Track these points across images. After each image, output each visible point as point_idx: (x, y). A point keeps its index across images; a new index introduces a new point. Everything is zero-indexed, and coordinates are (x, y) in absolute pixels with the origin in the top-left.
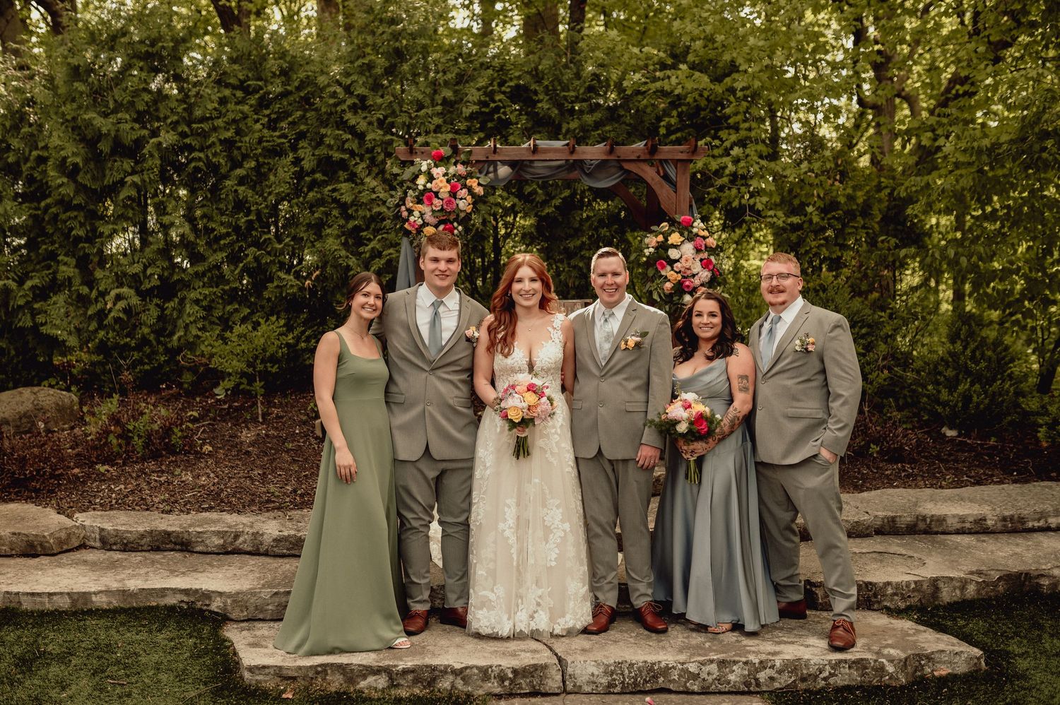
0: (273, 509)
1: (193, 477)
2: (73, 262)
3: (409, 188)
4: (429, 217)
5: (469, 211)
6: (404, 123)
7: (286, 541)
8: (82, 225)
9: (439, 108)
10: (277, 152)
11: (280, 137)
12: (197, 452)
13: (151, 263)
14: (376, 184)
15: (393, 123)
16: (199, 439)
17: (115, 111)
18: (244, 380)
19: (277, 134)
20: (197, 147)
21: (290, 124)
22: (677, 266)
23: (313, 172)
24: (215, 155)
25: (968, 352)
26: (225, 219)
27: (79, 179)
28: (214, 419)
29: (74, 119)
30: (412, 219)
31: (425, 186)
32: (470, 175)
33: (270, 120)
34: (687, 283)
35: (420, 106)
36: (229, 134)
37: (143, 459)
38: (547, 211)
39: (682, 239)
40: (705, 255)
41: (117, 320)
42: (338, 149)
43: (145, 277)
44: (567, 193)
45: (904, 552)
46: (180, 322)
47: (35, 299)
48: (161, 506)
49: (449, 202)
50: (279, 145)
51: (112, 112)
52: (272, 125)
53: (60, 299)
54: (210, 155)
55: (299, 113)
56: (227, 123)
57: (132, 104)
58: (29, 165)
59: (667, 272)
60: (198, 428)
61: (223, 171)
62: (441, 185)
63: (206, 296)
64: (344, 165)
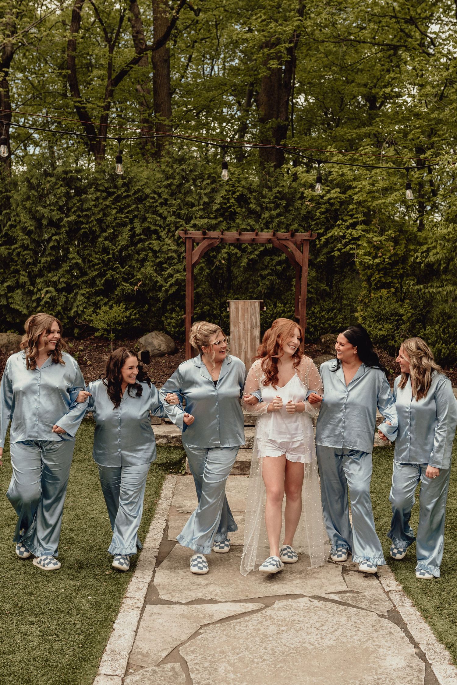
2: (27, 274)
8: (31, 257)
9: (201, 207)
10: (124, 225)
12: (84, 363)
13: (63, 276)
14: (170, 242)
15: (180, 213)
16: (86, 358)
17: (50, 205)
18: (105, 333)
19: (123, 216)
20: (85, 222)
21: (130, 210)
23: (140, 234)
24: (93, 226)
25: (441, 329)
26: (98, 256)
27: (33, 237)
28: (90, 351)
29: (31, 208)
33: (120, 209)
35: (193, 205)
36: (100, 216)
41: (46, 302)
42: (153, 224)
43: (59, 282)
46: (75, 305)
47: (9, 292)
50: (124, 221)
51: (48, 206)
52: (121, 211)
53: (19, 291)
55: (134, 206)
56: (100, 211)
57: (57, 202)
58: (6, 228)
61: (98, 233)
63: (87, 292)
64: (156, 232)
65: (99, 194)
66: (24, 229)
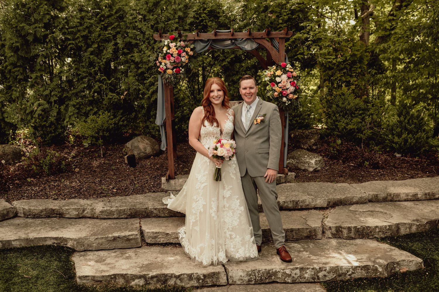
0: (103, 197)
1: (69, 183)
3: (160, 52)
4: (169, 66)
5: (187, 62)
6: (162, 27)
7: (106, 212)
8: (21, 74)
9: (177, 20)
10: (108, 40)
11: (108, 34)
12: (72, 172)
13: (53, 90)
14: (150, 53)
15: (157, 27)
16: (74, 166)
17: (34, 23)
18: (94, 139)
19: (107, 32)
20: (71, 39)
21: (113, 28)
22: (280, 85)
24: (79, 42)
26: (85, 70)
27: (19, 53)
28: (82, 157)
29: (16, 27)
30: (161, 66)
31: (166, 51)
32: (187, 46)
33: (104, 26)
34: (284, 92)
35: (169, 19)
36: (85, 33)
37: (48, 175)
38: (224, 64)
39: (282, 73)
40: (292, 80)
41: (39, 115)
42: (134, 39)
43: (51, 96)
44: (233, 56)
45: (382, 211)
46: (67, 116)
48: (53, 196)
49: (178, 58)
50: (108, 37)
51: (33, 24)
52: (105, 28)
54: (77, 42)
55: (116, 24)
56: (85, 29)
57: (42, 20)
59: (276, 88)
60: (75, 160)
61: (84, 49)
62: (173, 50)
63: (78, 103)
64: (137, 45)
65: (83, 14)
66: (11, 47)
